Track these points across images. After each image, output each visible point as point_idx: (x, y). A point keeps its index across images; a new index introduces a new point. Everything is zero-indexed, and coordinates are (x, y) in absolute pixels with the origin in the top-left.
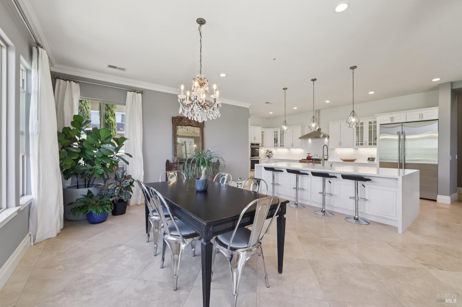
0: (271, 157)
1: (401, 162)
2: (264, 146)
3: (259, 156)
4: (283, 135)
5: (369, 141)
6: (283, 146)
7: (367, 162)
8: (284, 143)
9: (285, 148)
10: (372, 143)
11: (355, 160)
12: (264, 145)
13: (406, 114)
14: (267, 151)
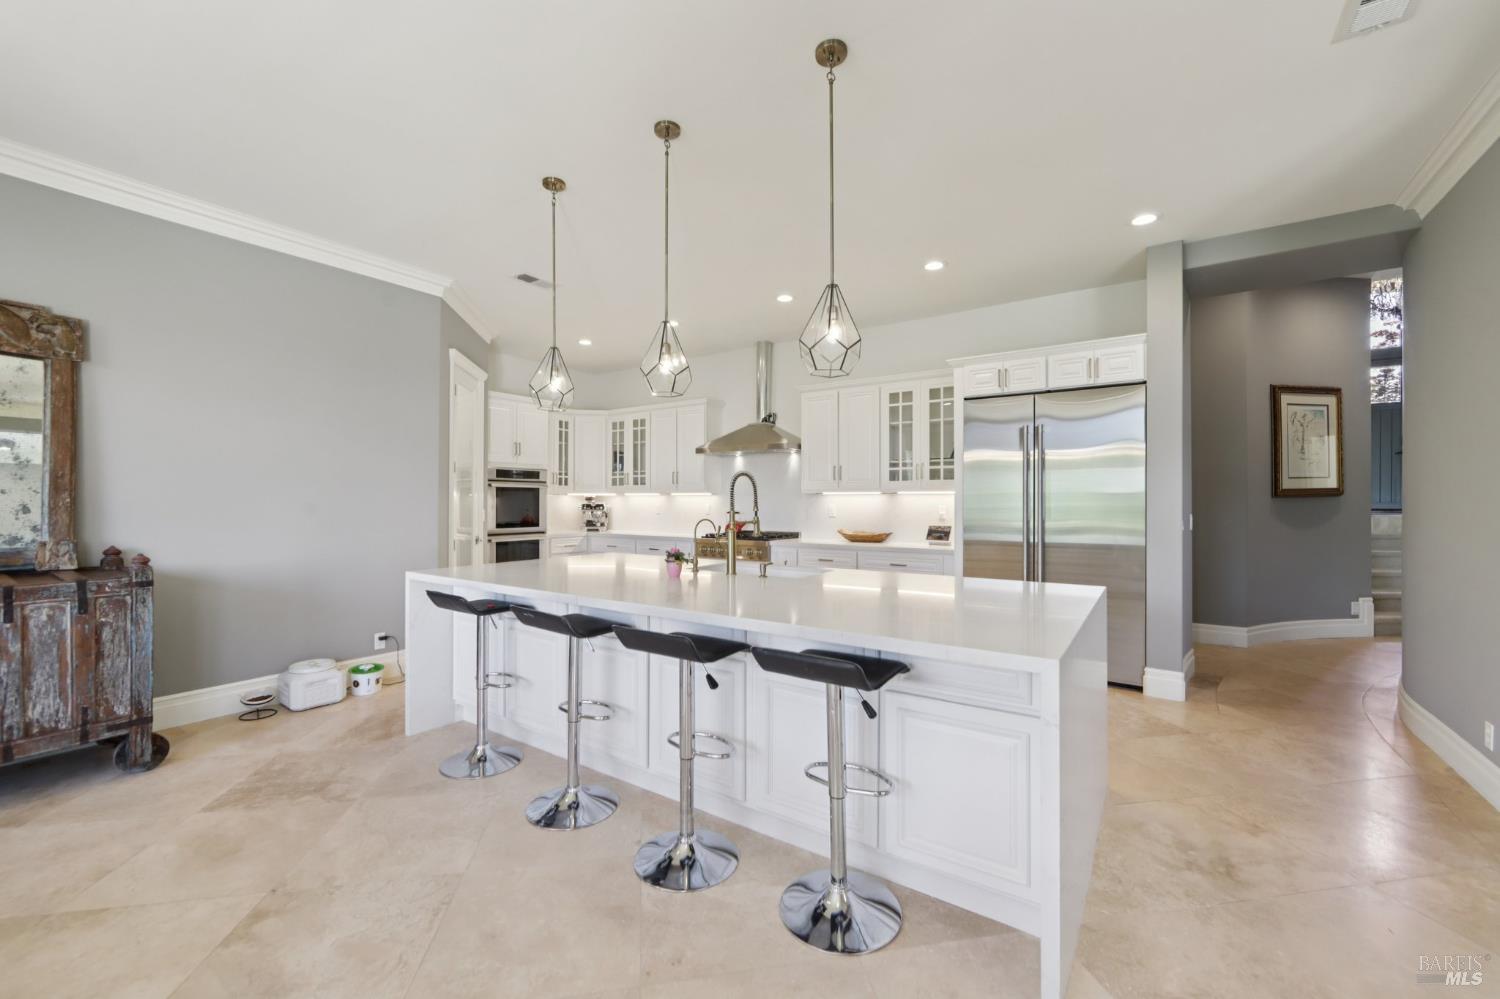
0: (602, 525)
1: (1032, 540)
2: (570, 482)
3: (537, 525)
4: (643, 438)
5: (931, 464)
6: (643, 483)
7: (925, 544)
8: (647, 471)
9: (651, 490)
10: (938, 471)
11: (888, 535)
12: (570, 477)
13: (1047, 362)
14: (586, 502)
